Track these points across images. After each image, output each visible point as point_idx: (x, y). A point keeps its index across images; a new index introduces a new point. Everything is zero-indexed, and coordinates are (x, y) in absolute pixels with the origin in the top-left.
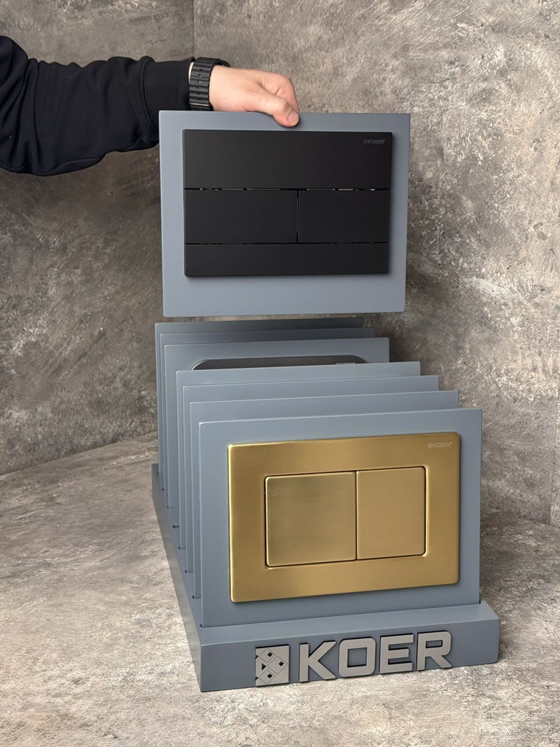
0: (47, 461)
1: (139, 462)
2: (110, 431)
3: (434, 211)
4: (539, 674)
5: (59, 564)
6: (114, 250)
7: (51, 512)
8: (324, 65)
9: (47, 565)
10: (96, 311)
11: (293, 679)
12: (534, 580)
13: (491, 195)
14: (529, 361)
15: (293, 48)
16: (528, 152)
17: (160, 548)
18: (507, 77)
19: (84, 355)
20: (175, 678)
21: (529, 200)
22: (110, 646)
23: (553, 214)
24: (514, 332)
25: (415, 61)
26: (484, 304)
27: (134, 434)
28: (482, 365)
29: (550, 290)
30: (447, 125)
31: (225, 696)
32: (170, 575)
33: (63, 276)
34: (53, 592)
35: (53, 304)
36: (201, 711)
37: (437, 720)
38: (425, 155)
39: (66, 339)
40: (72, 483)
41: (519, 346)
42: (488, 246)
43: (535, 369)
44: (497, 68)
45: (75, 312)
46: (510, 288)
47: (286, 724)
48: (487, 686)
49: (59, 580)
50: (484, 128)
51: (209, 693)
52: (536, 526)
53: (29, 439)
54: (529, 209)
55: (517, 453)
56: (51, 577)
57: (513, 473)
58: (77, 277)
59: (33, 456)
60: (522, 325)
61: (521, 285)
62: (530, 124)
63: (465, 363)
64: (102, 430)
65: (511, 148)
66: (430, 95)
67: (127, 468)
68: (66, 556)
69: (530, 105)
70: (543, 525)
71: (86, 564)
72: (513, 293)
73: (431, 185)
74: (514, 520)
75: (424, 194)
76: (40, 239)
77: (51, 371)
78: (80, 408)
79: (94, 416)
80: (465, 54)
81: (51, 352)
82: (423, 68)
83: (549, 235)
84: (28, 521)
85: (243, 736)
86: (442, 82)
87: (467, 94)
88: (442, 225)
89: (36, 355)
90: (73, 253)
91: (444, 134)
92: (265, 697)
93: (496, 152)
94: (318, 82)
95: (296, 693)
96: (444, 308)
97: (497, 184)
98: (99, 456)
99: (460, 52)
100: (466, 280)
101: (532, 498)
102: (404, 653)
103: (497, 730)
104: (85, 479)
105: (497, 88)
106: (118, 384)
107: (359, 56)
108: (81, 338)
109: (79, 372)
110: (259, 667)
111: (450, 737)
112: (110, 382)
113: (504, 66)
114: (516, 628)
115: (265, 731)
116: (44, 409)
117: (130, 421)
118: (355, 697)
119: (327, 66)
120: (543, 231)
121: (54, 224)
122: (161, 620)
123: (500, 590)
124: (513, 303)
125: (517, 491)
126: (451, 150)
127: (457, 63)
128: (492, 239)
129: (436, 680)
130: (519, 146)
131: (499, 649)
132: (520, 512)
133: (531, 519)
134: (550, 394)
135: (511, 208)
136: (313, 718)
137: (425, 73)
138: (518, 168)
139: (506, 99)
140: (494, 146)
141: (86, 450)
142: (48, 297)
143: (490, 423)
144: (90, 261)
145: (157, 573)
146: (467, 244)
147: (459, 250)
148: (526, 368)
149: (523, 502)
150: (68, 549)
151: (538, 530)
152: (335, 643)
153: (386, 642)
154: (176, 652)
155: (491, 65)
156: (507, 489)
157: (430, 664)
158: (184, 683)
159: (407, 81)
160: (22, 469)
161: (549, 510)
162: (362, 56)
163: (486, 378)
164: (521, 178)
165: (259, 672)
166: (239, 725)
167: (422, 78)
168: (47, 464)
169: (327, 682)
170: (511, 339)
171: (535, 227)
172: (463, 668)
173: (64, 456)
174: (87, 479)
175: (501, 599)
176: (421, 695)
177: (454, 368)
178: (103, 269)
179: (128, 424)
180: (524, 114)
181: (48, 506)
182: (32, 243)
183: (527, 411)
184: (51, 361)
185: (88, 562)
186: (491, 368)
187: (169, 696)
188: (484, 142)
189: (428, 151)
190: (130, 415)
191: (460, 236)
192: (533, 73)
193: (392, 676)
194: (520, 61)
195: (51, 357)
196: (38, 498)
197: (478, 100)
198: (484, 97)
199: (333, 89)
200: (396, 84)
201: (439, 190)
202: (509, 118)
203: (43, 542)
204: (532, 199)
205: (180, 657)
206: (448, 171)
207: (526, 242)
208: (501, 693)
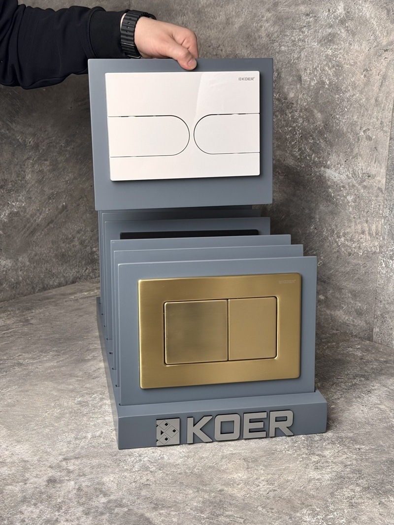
0: (25, 295)
1: (89, 297)
2: (71, 275)
3: (295, 120)
4: (354, 440)
5: (28, 364)
6: (73, 148)
7: (26, 329)
8: (219, 17)
9: (20, 364)
10: (60, 191)
11: (182, 441)
12: (357, 378)
13: (334, 109)
14: (359, 227)
15: (198, 5)
16: (360, 79)
17: (99, 354)
18: (345, 24)
19: (52, 222)
20: (102, 440)
21: (360, 113)
22: (58, 419)
23: (377, 123)
24: (349, 206)
25: (282, 13)
26: (329, 187)
27: (87, 278)
28: (327, 230)
29: (374, 177)
30: (304, 59)
31: (135, 452)
32: (104, 372)
33: (36, 166)
34: (22, 383)
35: (29, 185)
36: (117, 462)
37: (280, 470)
38: (289, 81)
39: (38, 210)
40: (42, 310)
41: (352, 216)
42: (332, 146)
43: (363, 232)
44: (339, 19)
45: (45, 191)
46: (347, 175)
47: (175, 471)
48: (317, 448)
49: (28, 375)
50: (330, 61)
51: (124, 450)
52: (363, 342)
53: (13, 280)
54: (360, 119)
55: (352, 292)
56: (22, 373)
57: (348, 306)
58: (46, 166)
59: (16, 291)
60: (355, 201)
61: (354, 173)
62: (361, 58)
63: (316, 228)
64: (65, 275)
65: (348, 76)
66: (293, 38)
67: (81, 301)
68: (34, 359)
69: (361, 45)
70: (368, 342)
71: (47, 364)
72: (349, 179)
73: (293, 102)
74: (348, 338)
75: (288, 108)
76: (20, 140)
77: (28, 232)
78: (49, 259)
79: (59, 264)
80: (316, 8)
81: (28, 219)
82: (287, 18)
83: (374, 137)
84: (9, 335)
85: (145, 478)
86: (301, 29)
87: (318, 37)
88: (300, 131)
89: (18, 221)
90: (43, 150)
91: (302, 65)
92: (162, 453)
93: (338, 79)
94: (215, 29)
95: (184, 451)
96: (302, 189)
97: (338, 101)
98: (62, 293)
99: (314, 7)
100: (316, 170)
101: (360, 323)
102: (260, 425)
103: (321, 477)
104: (51, 307)
105: (339, 32)
106: (76, 242)
107: (244, 10)
108: (49, 210)
109: (48, 234)
110: (159, 433)
111: (288, 481)
112: (71, 241)
113: (343, 17)
114: (341, 410)
115: (161, 475)
116: (23, 259)
117: (85, 269)
118: (225, 454)
119: (222, 18)
120: (370, 134)
121: (30, 129)
122: (95, 402)
123: (333, 384)
124: (349, 186)
125: (351, 318)
126: (306, 77)
127: (311, 15)
128: (335, 141)
129: (282, 444)
130: (354, 74)
131: (328, 423)
132: (352, 333)
133: (359, 338)
134: (374, 250)
135: (348, 118)
136: (194, 467)
137: (289, 22)
138: (353, 89)
139: (345, 41)
140: (336, 74)
141: (54, 288)
142: (26, 181)
143: (333, 271)
144: (56, 156)
145: (95, 370)
146: (318, 144)
147: (312, 148)
148: (358, 232)
149: (354, 326)
150: (35, 354)
151: (364, 345)
152: (211, 417)
153: (247, 417)
154: (104, 423)
155: (334, 16)
156: (344, 316)
157: (278, 433)
158: (107, 443)
159: (277, 28)
160: (8, 301)
161: (372, 331)
162: (245, 11)
163: (330, 239)
164: (355, 97)
165: (159, 436)
166: (143, 471)
167: (287, 26)
168: (25, 297)
169: (206, 444)
170: (347, 211)
171: (364, 131)
172: (301, 436)
173: (37, 292)
174: (53, 308)
175: (332, 390)
176: (271, 453)
177: (308, 232)
178: (65, 162)
179: (83, 271)
180: (357, 51)
181: (24, 325)
182: (14, 142)
183: (358, 262)
184: (28, 225)
185: (48, 362)
186: (333, 232)
187: (96, 452)
188: (329, 71)
189: (291, 78)
190: (85, 265)
191: (313, 139)
192: (363, 22)
193: (252, 440)
194: (355, 13)
195: (28, 223)
196: (17, 320)
197: (326, 41)
198: (330, 39)
199: (226, 34)
200: (269, 30)
201: (298, 106)
202: (347, 54)
203: (18, 349)
204: (362, 112)
205: (107, 426)
206: (304, 92)
207: (358, 142)
208: (327, 453)
